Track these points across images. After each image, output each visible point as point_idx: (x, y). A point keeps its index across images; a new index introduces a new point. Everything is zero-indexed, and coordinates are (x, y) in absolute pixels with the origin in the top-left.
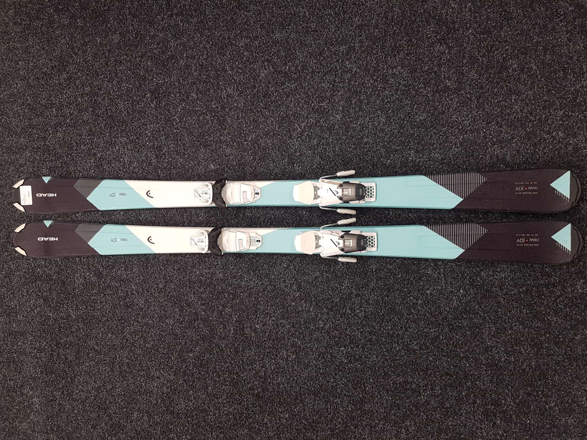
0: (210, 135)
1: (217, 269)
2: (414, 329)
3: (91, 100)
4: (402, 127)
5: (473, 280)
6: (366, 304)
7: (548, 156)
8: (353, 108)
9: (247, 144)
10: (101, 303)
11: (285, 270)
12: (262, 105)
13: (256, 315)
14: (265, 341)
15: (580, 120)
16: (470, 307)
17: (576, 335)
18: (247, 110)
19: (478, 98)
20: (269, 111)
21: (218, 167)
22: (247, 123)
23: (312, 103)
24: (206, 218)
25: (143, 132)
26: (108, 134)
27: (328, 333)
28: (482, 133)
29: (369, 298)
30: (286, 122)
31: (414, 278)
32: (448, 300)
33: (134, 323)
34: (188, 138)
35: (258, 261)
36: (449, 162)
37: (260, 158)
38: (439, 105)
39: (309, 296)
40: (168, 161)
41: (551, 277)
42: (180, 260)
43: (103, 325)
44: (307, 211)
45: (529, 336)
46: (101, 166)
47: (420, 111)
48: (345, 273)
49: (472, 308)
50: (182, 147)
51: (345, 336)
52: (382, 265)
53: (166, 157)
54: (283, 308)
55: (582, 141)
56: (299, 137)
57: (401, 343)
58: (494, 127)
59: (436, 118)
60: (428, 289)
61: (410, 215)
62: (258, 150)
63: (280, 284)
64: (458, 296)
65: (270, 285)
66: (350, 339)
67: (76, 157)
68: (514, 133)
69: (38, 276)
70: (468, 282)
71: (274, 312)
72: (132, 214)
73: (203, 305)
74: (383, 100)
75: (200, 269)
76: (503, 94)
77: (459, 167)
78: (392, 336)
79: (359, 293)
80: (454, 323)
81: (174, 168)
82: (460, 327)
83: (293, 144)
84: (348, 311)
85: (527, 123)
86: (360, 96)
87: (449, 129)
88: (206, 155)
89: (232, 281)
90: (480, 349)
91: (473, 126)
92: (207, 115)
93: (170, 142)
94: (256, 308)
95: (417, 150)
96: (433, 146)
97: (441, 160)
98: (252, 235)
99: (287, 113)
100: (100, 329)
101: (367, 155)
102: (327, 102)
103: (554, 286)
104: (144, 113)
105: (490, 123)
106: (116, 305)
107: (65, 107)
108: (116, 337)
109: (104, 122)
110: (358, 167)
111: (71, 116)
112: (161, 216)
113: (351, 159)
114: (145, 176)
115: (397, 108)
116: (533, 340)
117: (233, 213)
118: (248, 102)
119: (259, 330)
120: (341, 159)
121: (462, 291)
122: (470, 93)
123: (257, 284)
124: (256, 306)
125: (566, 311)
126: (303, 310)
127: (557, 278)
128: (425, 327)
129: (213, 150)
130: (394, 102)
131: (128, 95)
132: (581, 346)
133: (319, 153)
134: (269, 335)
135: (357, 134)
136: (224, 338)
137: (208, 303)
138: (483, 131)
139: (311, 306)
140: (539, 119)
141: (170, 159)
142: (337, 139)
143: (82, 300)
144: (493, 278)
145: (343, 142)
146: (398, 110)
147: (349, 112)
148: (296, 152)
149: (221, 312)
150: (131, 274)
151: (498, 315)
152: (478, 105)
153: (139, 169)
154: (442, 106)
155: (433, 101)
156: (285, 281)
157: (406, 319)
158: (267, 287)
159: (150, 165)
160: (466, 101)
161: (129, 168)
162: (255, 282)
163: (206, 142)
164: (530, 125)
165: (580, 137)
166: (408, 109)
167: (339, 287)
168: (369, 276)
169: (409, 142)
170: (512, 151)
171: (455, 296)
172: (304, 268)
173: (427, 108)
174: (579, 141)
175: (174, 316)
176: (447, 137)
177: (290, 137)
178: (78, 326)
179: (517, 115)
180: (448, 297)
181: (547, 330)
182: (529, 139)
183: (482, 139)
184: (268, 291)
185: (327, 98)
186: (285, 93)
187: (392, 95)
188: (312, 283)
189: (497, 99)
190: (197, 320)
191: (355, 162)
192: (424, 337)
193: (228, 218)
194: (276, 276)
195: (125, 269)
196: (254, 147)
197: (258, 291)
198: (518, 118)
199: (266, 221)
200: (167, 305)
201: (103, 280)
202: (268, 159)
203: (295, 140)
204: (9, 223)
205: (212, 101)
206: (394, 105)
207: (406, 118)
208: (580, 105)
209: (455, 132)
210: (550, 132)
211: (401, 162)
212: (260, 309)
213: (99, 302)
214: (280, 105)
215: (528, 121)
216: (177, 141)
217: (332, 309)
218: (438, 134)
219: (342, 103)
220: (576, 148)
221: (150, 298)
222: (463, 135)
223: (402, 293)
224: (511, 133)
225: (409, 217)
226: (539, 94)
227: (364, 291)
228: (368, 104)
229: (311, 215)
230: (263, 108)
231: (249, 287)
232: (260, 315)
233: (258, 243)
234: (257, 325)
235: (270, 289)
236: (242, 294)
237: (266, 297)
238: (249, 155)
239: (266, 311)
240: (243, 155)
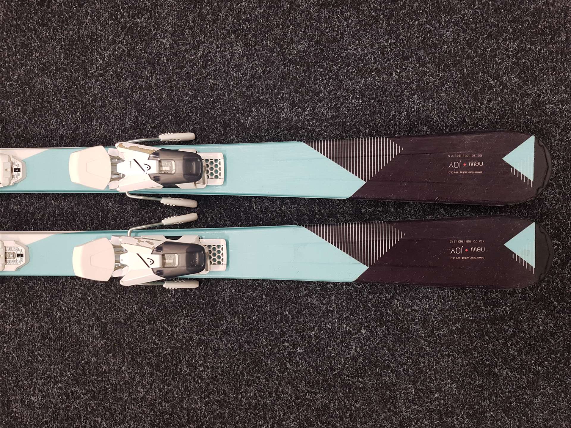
2: (291, 395)
4: (269, 62)
5: (381, 314)
6: (215, 357)
7: (495, 114)
8: (189, 29)
9: (11, 85)
12: (35, 18)
13: (31, 380)
14: (46, 423)
15: (543, 57)
16: (377, 357)
17: (535, 396)
18: (11, 26)
19: (389, 17)
20: (49, 29)
22: (10, 49)
23: (121, 17)
27: (152, 405)
28: (394, 74)
29: (219, 346)
30: (77, 48)
31: (290, 311)
32: (343, 346)
35: (33, 287)
36: (343, 122)
37: (34, 110)
38: (327, 28)
39: (120, 346)
41: (499, 307)
44: (115, 201)
45: (466, 400)
47: (298, 36)
48: (180, 306)
49: (379, 358)
51: (181, 411)
52: (239, 291)
54: (77, 367)
55: (546, 90)
56: (100, 75)
57: (270, 419)
58: (413, 65)
59: (322, 50)
60: (312, 329)
61: (284, 208)
62: (30, 96)
63: (70, 326)
64: (359, 340)
65: (53, 328)
66: (188, 415)
68: (444, 76)
70: (373, 317)
71: (62, 375)
74: (238, 17)
76: (426, 13)
77: (360, 131)
78: (256, 407)
79: (203, 338)
80: (353, 383)
82: (362, 390)
83: (90, 87)
84: (185, 368)
85: (464, 60)
86: (202, 9)
87: (344, 68)
90: (391, 423)
91: (381, 64)
94: (31, 368)
95: (294, 102)
96: (318, 94)
97: (332, 119)
98: (8, 244)
99: (79, 32)
101: (213, 107)
102: (146, 16)
103: (503, 320)
105: (406, 58)
110: (201, 128)
113: (188, 114)
115: (261, 30)
116: (471, 407)
118: (11, 12)
119: (37, 405)
120: (171, 114)
121: (364, 331)
122: (375, 9)
123: (31, 328)
124: (32, 364)
125: (521, 360)
126: (110, 370)
127: (508, 309)
128: (308, 391)
130: (255, 20)
132: (543, 413)
133: (135, 103)
134: (53, 413)
135: (198, 71)
138: (396, 71)
139: (123, 362)
140: (481, 55)
142: (164, 79)
144: (412, 310)
145: (175, 85)
146: (263, 33)
147: (183, 34)
148: (95, 100)
151: (419, 368)
152: (388, 29)
154: (333, 29)
155: (319, 21)
156: (78, 322)
157: (277, 379)
158: (48, 331)
160: (369, 21)
162: (27, 323)
164: (469, 63)
165: (543, 84)
166: (278, 32)
167: (170, 329)
168: (219, 309)
169: (281, 87)
170: (442, 105)
171: (354, 339)
172: (111, 300)
173: (310, 32)
174: (541, 90)
176: (341, 81)
177: (85, 74)
179: (448, 47)
180: (342, 342)
181: (493, 390)
182: (467, 86)
183: (394, 86)
184: (50, 339)
185: (147, 10)
187: (253, 9)
188: (126, 323)
189: (417, 19)
191: (195, 120)
192: (305, 407)
194: (63, 313)
196: (23, 90)
197: (33, 339)
198: (450, 51)
199: (45, 218)
202: (48, 111)
203: (93, 80)
206: (257, 26)
207: (275, 47)
208: (544, 33)
209: (352, 72)
210: (498, 75)
211: (268, 120)
212: (37, 370)
214: (67, 20)
215: (465, 56)
217: (158, 366)
218: (326, 75)
219: (171, 18)
220: (538, 101)
222: (366, 78)
223: (272, 336)
224: (439, 75)
225: (283, 211)
226: (482, 14)
227: (210, 334)
228: (214, 22)
229: (122, 208)
230: (38, 23)
231: (19, 333)
232: (37, 379)
233: (19, 258)
234: (33, 396)
235: (54, 336)
236: (7, 344)
237: (48, 348)
238: (15, 104)
239: (48, 373)
240: (4, 104)
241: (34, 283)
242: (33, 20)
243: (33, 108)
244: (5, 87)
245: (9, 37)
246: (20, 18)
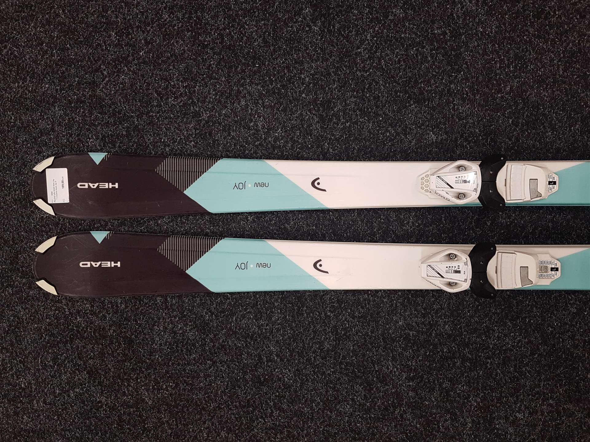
0: (429, 81)
1: (441, 316)
3: (190, 18)
9: (502, 97)
10: (206, 376)
11: (574, 318)
12: (531, 30)
13: (517, 397)
18: (504, 38)
21: (445, 136)
22: (502, 61)
24: (418, 226)
25: (295, 76)
26: (223, 79)
30: (577, 61)
33: (272, 412)
34: (384, 86)
37: (527, 122)
40: (345, 128)
42: (365, 300)
43: (209, 415)
46: (210, 134)
50: (373, 103)
53: (340, 120)
62: (523, 108)
63: (563, 341)
67: (158, 119)
69: (78, 331)
71: (552, 391)
72: (271, 221)
73: (412, 379)
75: (405, 318)
81: (356, 138)
88: (419, 115)
89: (469, 338)
92: (424, 47)
93: (349, 94)
94: (517, 384)
98: (542, 258)
99: (579, 44)
100: (204, 423)
104: (298, 42)
106: (237, 380)
107: (135, 29)
108: (236, 437)
109: (216, 57)
111: (148, 46)
112: (327, 223)
114: (298, 153)
117: (473, 217)
118: (504, 24)
119: (523, 422)
123: (518, 344)
124: (518, 380)
129: (434, 109)
131: (266, 10)
134: (542, 430)
136: (452, 437)
137: (422, 377)
141: (348, 125)
143: (167, 372)
149: (447, 392)
150: (267, 326)
153: (287, 142)
156: (573, 337)
158: (538, 347)
159: (307, 134)
161: (265, 139)
163: (422, 93)
175: (353, 400)
178: (159, 419)
184: (540, 355)
186: (577, 11)
190: (401, 405)
193: (463, 227)
195: (256, 316)
200: (339, 379)
201: (212, 336)
202: (543, 124)
204: (16, 236)
205: (433, 22)
212: (524, 386)
213: (202, 375)
214: (566, 31)
216: (363, 91)
221: (305, 368)
230: (534, 35)
231: (504, 348)
232: (524, 396)
233: (553, 272)
234: (518, 413)
235: (544, 351)
236: (490, 360)
237: (537, 364)
238: (505, 117)
239: (537, 390)
240: (493, 116)
241: (523, 298)
242: (529, 32)
243: (525, 120)
244: (496, 100)
245: (501, 49)
246: (514, 30)
